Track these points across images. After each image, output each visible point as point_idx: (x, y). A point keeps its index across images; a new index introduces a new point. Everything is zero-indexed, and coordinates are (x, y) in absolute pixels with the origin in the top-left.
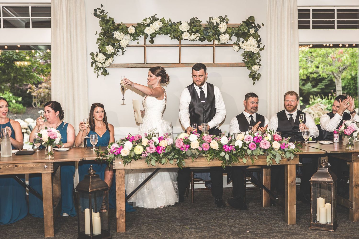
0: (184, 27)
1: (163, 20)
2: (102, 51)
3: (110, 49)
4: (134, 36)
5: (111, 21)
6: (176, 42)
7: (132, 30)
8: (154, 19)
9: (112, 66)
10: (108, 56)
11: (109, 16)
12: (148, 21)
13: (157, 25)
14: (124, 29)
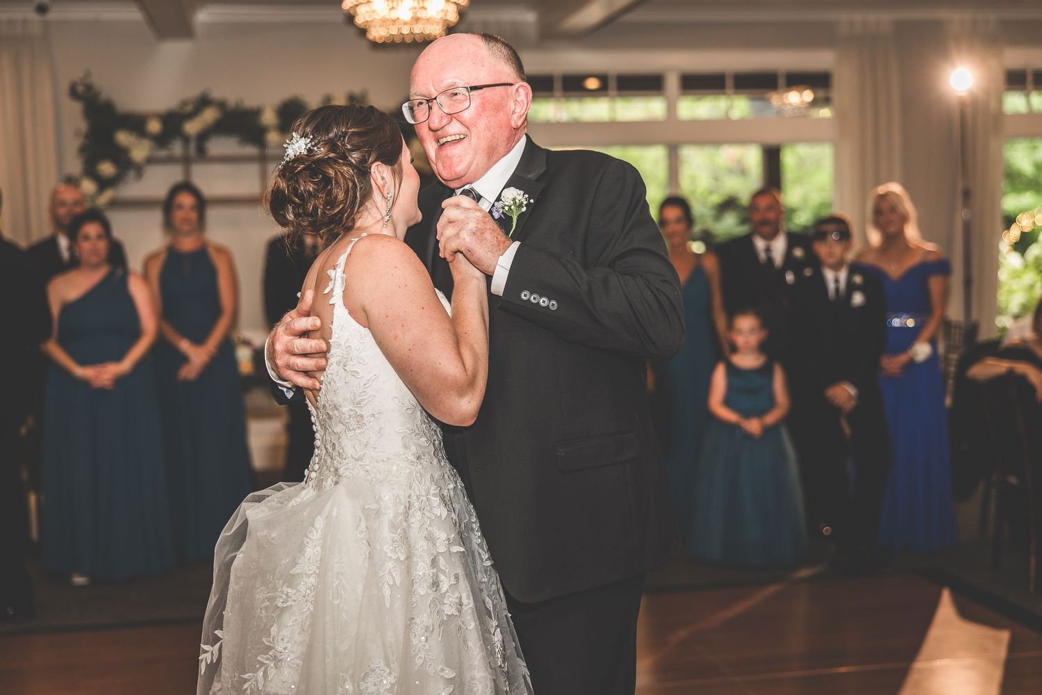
0: (269, 117)
1: (222, 105)
2: (90, 171)
3: (107, 168)
4: (161, 140)
5: (108, 107)
6: (251, 150)
7: (154, 126)
8: (204, 102)
9: (115, 204)
10: (104, 184)
11: (104, 96)
12: (189, 108)
13: (209, 116)
14: (136, 124)
